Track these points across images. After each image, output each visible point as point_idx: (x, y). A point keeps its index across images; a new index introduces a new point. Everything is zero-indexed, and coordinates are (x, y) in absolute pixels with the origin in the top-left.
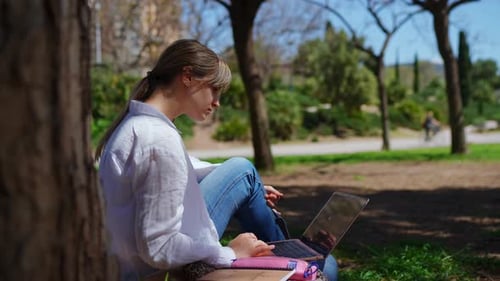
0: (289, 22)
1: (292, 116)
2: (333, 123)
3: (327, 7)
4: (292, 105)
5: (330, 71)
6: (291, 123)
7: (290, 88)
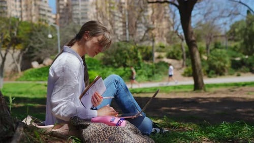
0: (222, 12)
1: (225, 62)
2: (250, 65)
3: (240, 2)
4: (224, 56)
5: (247, 37)
6: (225, 66)
7: (226, 48)
